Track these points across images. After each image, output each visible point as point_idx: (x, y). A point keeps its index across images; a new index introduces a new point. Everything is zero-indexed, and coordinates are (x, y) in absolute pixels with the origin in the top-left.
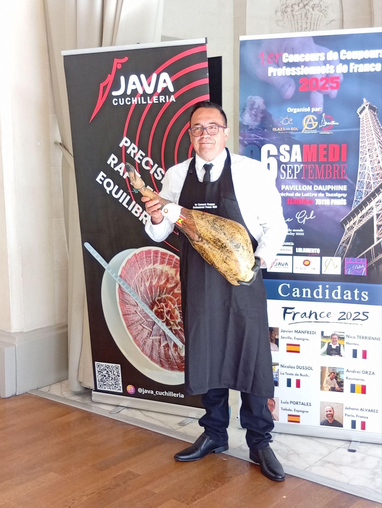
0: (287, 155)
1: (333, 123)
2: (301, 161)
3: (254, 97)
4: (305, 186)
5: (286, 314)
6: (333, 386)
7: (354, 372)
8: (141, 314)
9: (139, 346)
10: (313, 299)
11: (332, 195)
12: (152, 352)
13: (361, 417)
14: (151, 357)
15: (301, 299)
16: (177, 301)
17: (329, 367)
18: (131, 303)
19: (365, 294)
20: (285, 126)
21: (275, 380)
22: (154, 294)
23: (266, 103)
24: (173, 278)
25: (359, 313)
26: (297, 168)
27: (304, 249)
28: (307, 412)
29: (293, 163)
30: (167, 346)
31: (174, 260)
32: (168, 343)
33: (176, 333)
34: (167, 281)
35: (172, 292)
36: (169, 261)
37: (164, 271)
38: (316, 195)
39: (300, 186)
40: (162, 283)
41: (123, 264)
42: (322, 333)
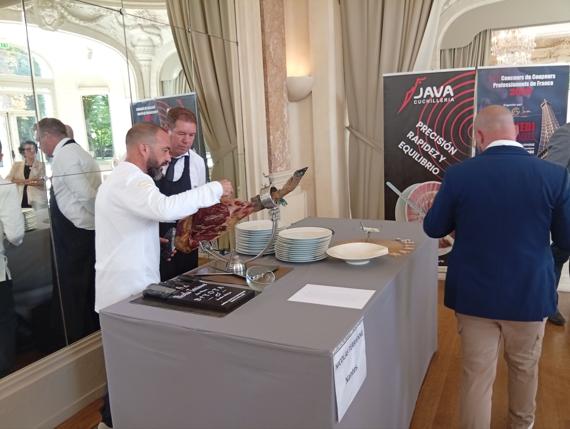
1: (528, 111)
18: (415, 213)
23: (492, 102)
41: (412, 192)
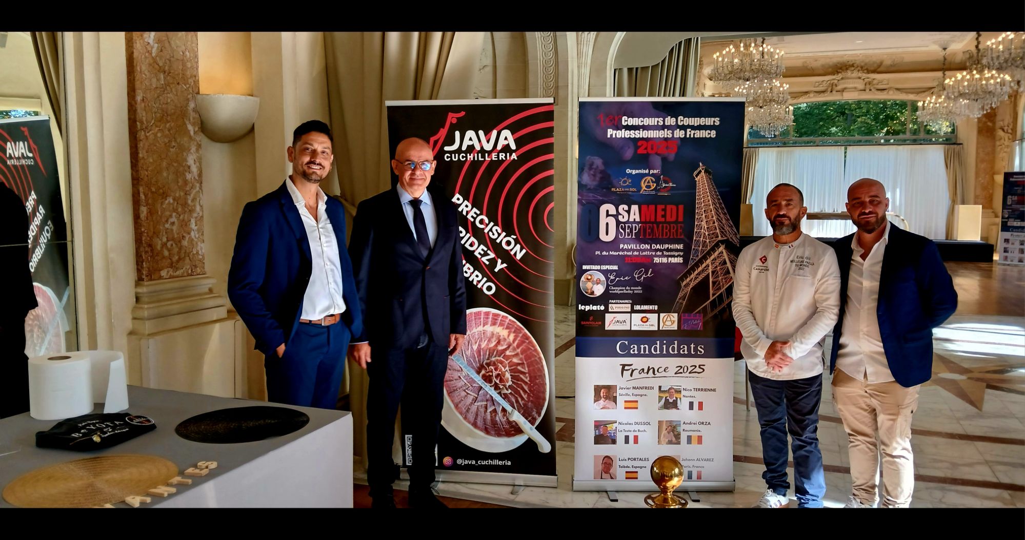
0: (626, 215)
1: (671, 185)
2: (639, 220)
3: (592, 158)
4: (644, 245)
5: (624, 372)
6: (670, 439)
7: (690, 423)
8: (466, 379)
9: (461, 414)
10: (651, 355)
11: (669, 253)
12: (476, 419)
13: (697, 467)
14: (475, 425)
15: (639, 355)
16: (508, 363)
17: (666, 421)
18: (454, 368)
19: (701, 347)
20: (624, 187)
21: (613, 438)
22: (482, 357)
23: (605, 163)
24: (505, 339)
25: (696, 367)
26: (636, 227)
27: (642, 306)
28: (645, 467)
29: (632, 223)
30: (495, 411)
31: (507, 321)
32: (495, 409)
33: (505, 397)
34: (499, 343)
35: (503, 355)
36: (501, 322)
37: (495, 333)
38: (654, 253)
39: (638, 245)
40: (492, 345)
42: (660, 387)
